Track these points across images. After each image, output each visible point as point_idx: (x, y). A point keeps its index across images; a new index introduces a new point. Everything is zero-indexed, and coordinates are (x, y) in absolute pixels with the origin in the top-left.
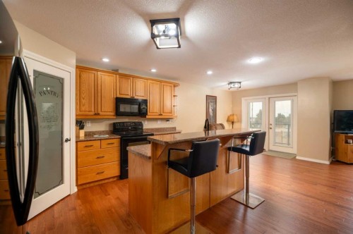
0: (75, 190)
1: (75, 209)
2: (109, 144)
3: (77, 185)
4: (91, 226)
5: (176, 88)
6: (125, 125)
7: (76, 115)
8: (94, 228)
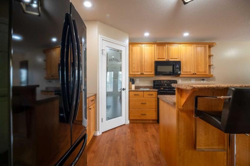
0: (128, 122)
1: (125, 134)
2: (149, 95)
3: (129, 119)
4: (132, 149)
5: (212, 49)
6: (162, 82)
7: (129, 75)
8: (134, 151)
